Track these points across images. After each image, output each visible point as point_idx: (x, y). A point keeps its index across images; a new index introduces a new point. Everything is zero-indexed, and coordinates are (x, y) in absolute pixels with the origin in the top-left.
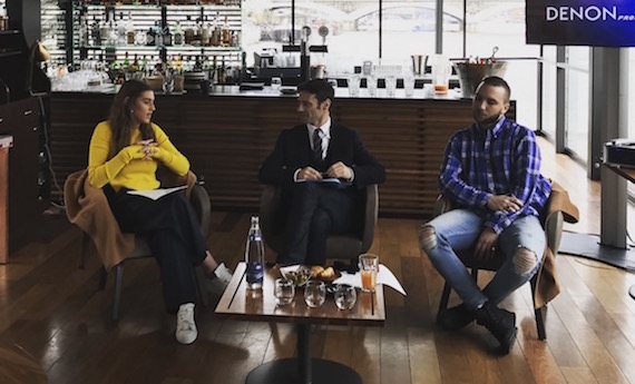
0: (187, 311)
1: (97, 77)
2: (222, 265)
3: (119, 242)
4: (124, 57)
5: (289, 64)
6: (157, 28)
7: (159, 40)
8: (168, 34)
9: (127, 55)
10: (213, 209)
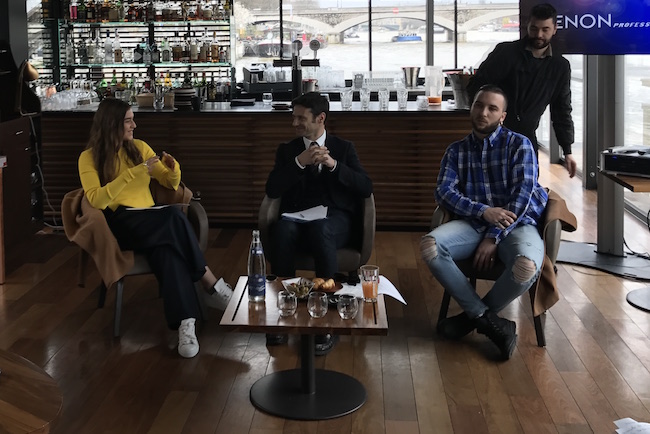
0: (189, 326)
1: (86, 95)
2: (222, 279)
3: (118, 259)
4: (112, 75)
5: (278, 79)
6: (144, 45)
7: (147, 57)
8: (156, 51)
9: (114, 73)
10: (211, 225)
